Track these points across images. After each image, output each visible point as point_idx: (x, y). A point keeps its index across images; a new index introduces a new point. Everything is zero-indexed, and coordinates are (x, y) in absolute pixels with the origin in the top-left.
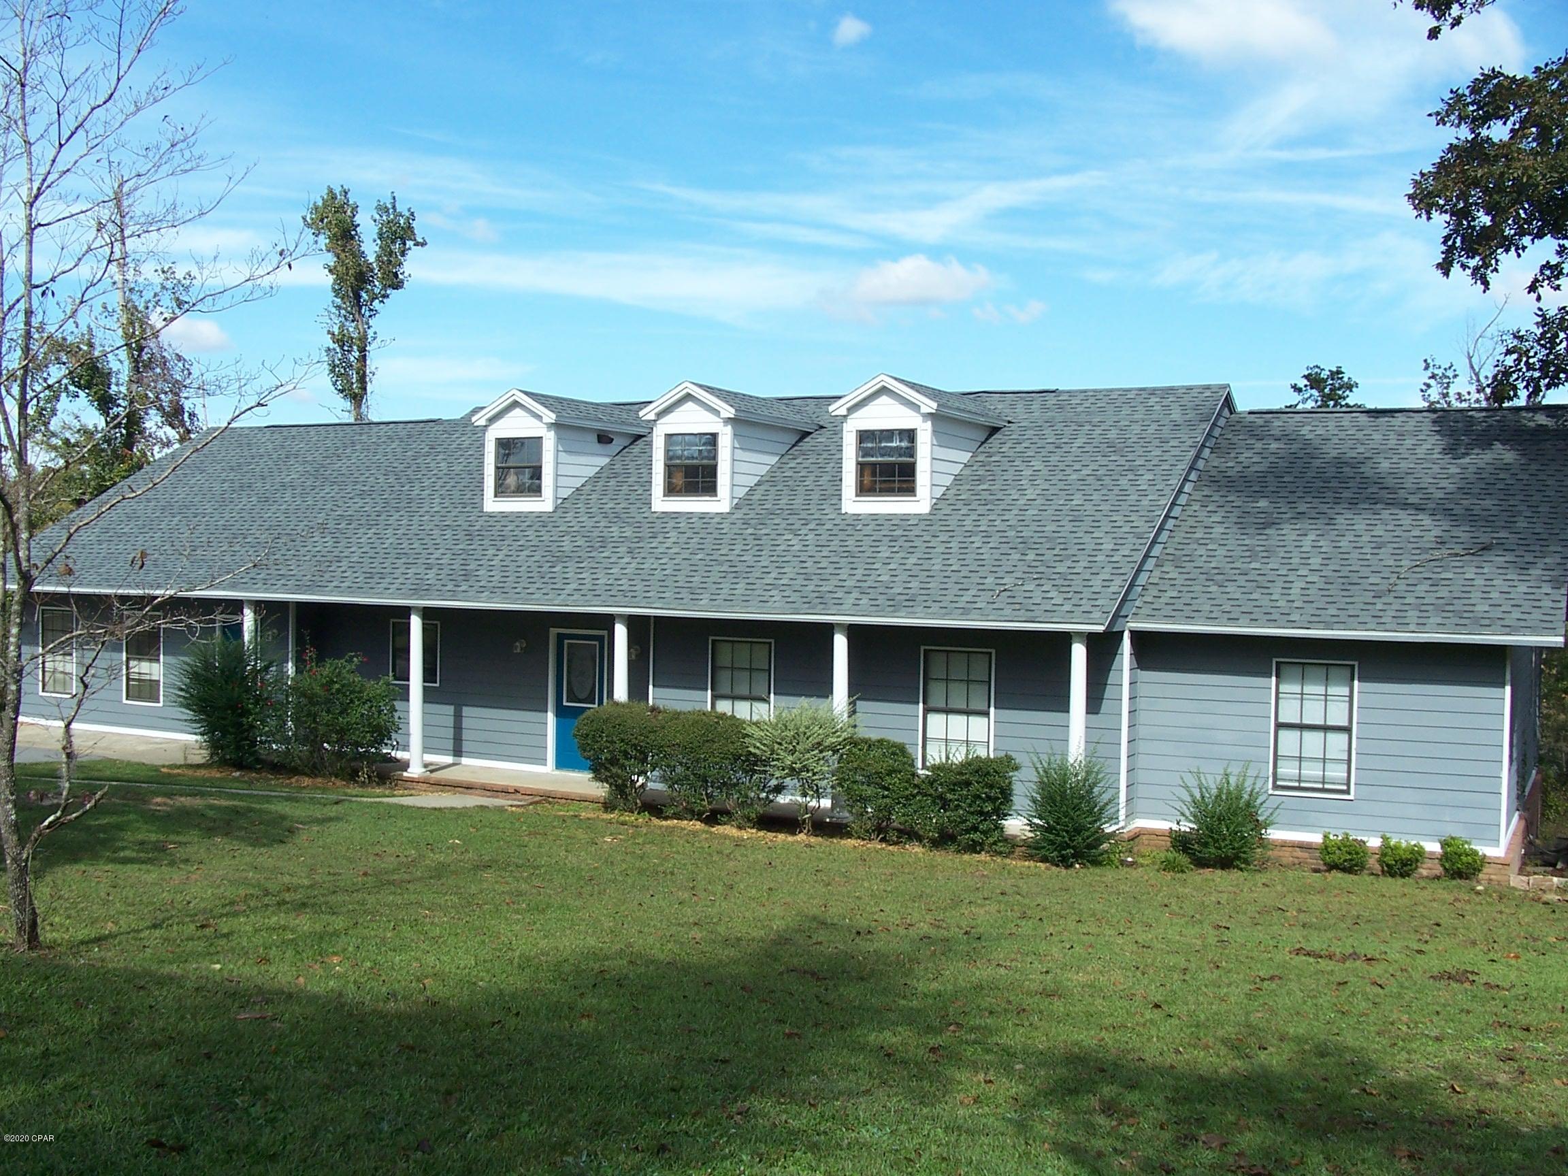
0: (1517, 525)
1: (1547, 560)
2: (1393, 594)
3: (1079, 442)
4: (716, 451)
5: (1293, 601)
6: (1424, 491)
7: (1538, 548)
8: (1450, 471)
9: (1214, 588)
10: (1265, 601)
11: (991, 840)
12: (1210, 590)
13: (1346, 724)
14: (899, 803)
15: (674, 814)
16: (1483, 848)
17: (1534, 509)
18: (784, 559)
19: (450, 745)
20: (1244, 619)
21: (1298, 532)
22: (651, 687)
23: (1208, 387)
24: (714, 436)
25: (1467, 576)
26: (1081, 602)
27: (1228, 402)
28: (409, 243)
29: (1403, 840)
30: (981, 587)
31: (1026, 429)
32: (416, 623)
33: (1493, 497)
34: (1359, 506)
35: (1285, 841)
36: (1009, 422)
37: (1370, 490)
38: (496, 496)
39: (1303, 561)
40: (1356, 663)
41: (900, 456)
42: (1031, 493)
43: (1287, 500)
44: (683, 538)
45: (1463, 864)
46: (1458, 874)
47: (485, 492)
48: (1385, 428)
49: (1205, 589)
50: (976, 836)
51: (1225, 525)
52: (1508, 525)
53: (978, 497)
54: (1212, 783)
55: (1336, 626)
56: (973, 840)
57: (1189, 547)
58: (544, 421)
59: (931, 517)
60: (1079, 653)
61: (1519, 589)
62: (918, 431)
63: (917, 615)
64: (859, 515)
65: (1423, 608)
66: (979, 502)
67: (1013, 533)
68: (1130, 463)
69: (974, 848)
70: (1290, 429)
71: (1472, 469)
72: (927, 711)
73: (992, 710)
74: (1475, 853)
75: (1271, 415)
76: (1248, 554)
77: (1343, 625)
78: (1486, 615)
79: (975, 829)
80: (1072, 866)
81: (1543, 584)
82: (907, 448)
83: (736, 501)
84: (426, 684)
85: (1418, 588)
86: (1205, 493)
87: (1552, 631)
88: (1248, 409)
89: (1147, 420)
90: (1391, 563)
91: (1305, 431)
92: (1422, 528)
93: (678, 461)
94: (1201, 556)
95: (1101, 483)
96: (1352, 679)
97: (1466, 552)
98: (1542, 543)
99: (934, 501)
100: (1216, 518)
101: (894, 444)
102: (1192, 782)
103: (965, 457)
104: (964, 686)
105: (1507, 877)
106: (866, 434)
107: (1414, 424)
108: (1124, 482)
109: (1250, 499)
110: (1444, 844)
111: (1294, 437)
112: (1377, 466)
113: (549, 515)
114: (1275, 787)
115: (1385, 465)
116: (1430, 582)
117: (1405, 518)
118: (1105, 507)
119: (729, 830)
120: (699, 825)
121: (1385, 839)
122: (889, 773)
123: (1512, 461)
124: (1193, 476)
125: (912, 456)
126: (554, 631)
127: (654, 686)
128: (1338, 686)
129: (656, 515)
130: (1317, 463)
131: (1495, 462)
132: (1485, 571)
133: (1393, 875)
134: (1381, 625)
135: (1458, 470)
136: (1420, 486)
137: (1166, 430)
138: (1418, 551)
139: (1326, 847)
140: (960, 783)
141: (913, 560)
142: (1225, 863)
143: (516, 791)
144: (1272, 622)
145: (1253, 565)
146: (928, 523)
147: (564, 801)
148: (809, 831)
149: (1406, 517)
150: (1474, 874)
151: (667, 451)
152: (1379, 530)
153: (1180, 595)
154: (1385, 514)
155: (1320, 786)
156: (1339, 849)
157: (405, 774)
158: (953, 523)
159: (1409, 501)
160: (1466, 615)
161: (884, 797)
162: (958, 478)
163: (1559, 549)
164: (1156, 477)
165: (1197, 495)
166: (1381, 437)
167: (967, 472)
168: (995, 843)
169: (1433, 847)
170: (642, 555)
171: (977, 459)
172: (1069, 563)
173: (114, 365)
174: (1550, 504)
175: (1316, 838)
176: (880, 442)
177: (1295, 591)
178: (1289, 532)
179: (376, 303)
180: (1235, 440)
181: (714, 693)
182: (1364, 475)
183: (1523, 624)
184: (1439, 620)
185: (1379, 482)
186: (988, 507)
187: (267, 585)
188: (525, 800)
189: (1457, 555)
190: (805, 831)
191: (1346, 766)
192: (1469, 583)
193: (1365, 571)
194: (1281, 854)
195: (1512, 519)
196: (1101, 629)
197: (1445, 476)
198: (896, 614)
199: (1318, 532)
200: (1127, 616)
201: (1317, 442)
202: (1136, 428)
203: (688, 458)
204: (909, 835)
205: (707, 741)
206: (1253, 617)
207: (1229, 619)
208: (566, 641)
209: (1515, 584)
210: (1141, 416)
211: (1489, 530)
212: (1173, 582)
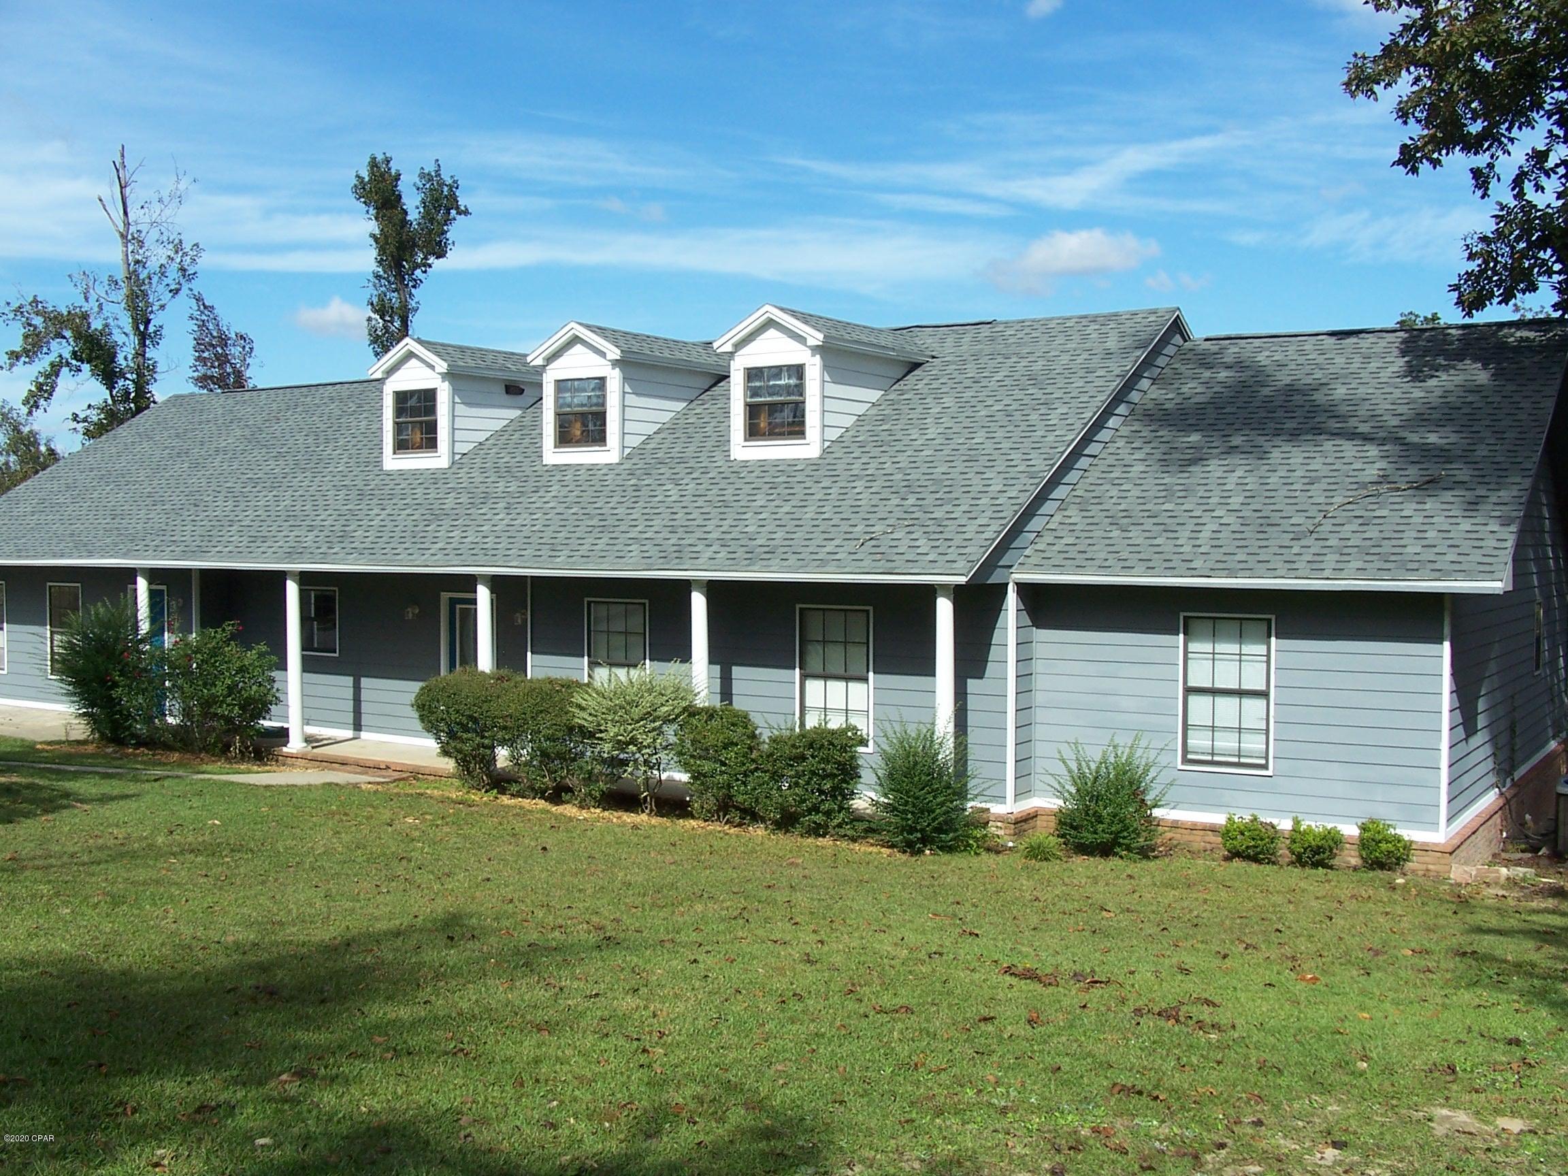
0: (1476, 453)
1: (1501, 493)
2: (1315, 536)
3: (999, 377)
4: (604, 396)
5: (1200, 546)
6: (1379, 419)
7: (1494, 479)
8: (1412, 396)
9: (1115, 533)
10: (1168, 548)
11: (836, 822)
12: (1111, 535)
13: (1264, 688)
14: (737, 780)
15: (517, 792)
16: (1410, 832)
17: (1499, 436)
18: (656, 511)
19: (350, 718)
20: (1140, 568)
21: (1225, 468)
22: (529, 654)
23: (1154, 312)
24: (602, 380)
25: (1404, 513)
26: (950, 550)
27: (1177, 327)
28: (453, 212)
29: (1315, 824)
30: (848, 536)
31: (948, 363)
32: (292, 589)
33: (1455, 422)
34: (1300, 438)
35: (1195, 824)
36: (933, 357)
37: (1317, 420)
38: (394, 453)
39: (1223, 501)
40: (1273, 617)
41: (789, 394)
42: (932, 432)
43: (1222, 433)
44: (564, 491)
45: (1382, 852)
46: (1378, 865)
47: (384, 450)
48: (1351, 350)
49: (1106, 535)
50: (820, 818)
51: (1147, 463)
52: (1466, 454)
53: (876, 438)
54: (1094, 754)
55: (1241, 574)
56: (815, 823)
57: (1101, 488)
58: (437, 371)
59: (820, 462)
60: (944, 609)
61: (1462, 527)
62: (807, 367)
63: (771, 569)
64: (747, 461)
65: (1346, 551)
66: (875, 444)
67: (900, 476)
68: (1048, 396)
69: (817, 831)
70: (1246, 355)
71: (1438, 392)
72: (804, 677)
73: (871, 674)
74: (1398, 839)
75: (1228, 341)
76: (1163, 494)
77: (1250, 572)
78: (1417, 558)
79: (815, 809)
80: (920, 852)
81: (1491, 521)
82: (796, 386)
83: (627, 451)
84: (305, 653)
85: (1346, 527)
86: (1133, 429)
87: (1490, 574)
88: (1205, 336)
89: (1079, 348)
90: (1322, 500)
91: (1262, 358)
92: (1366, 460)
93: (568, 409)
94: (1112, 497)
95: (1009, 418)
96: (1269, 636)
97: (1409, 485)
98: (1500, 473)
99: (827, 444)
100: (1139, 455)
101: (782, 382)
102: (1069, 754)
103: (874, 395)
104: (841, 648)
105: (1447, 868)
106: (754, 372)
107: (1385, 345)
108: (1034, 417)
109: (1183, 433)
110: (1364, 828)
111: (1247, 364)
112: (1331, 392)
113: (443, 472)
114: (1186, 761)
115: (1341, 392)
116: (1360, 521)
117: (1349, 449)
118: (1006, 445)
119: (569, 810)
120: (542, 804)
121: (1297, 822)
122: (725, 747)
123: (1486, 382)
124: (1122, 409)
125: (801, 395)
126: (445, 596)
127: (532, 653)
128: (1254, 644)
129: (546, 468)
130: (1266, 391)
131: (1466, 383)
132: (1427, 506)
133: (1303, 865)
134: (1293, 572)
135: (1422, 394)
136: (1375, 413)
137: (1096, 359)
138: (1355, 486)
139: (1228, 831)
140: (795, 757)
141: (787, 509)
142: (1105, 850)
143: (388, 768)
144: (1171, 570)
145: (1167, 506)
146: (815, 467)
147: (432, 778)
148: (651, 810)
149: (1351, 447)
150: (1398, 864)
151: (557, 399)
152: (1316, 464)
153: (1077, 541)
154: (1328, 446)
155: (1235, 760)
156: (1243, 834)
157: (285, 749)
158: (841, 466)
159: (1358, 431)
160: (1393, 558)
161: (722, 773)
162: (861, 418)
163: (1518, 480)
164: (1070, 411)
165: (1125, 431)
166: (1343, 360)
167: (874, 411)
168: (840, 826)
169: (1350, 830)
170: (517, 511)
171: (888, 398)
172: (949, 508)
173: (118, 337)
174: (1519, 430)
175: (1219, 819)
176: (769, 381)
177: (1206, 534)
178: (1215, 467)
179: (418, 272)
180: (1182, 369)
181: (592, 659)
182: (1315, 403)
183: (1457, 567)
184: (1360, 564)
185: (1331, 411)
186: (882, 449)
187: (158, 552)
188: (389, 776)
189: (1398, 489)
190: (647, 811)
191: (1264, 737)
192: (1405, 521)
193: (1289, 510)
194: (1191, 838)
195: (1472, 447)
196: (962, 580)
197: (1406, 401)
198: (750, 568)
199: (1248, 468)
200: (1011, 567)
201: (1269, 370)
202: (1065, 358)
203: (578, 406)
204: (750, 815)
205: (541, 712)
206: (1151, 564)
207: (1123, 568)
208: (458, 606)
209: (1458, 521)
210: (1074, 346)
211: (1443, 460)
212: (1072, 527)
